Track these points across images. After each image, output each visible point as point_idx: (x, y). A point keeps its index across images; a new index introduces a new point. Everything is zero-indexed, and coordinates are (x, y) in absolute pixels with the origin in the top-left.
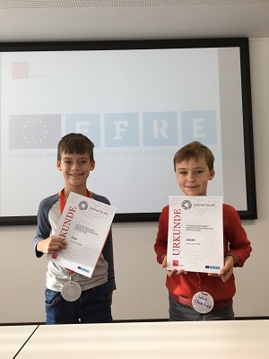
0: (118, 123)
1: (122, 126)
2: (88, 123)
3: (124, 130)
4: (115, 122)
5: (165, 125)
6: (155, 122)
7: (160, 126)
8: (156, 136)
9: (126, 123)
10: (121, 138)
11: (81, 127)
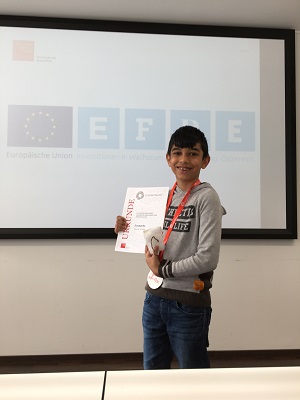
0: (140, 121)
1: (145, 125)
4: (137, 120)
9: (150, 121)
10: (144, 139)
11: (97, 124)
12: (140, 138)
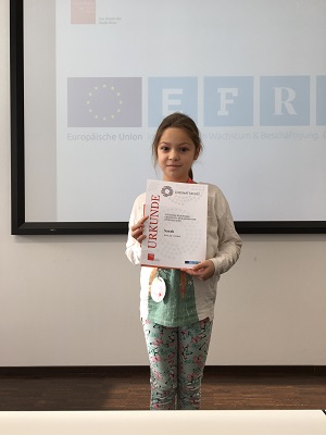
1: (229, 96)
2: (180, 91)
3: (232, 102)
4: (219, 90)
5: (292, 94)
6: (278, 91)
8: (278, 111)
9: (235, 92)
10: (227, 113)
12: (223, 112)
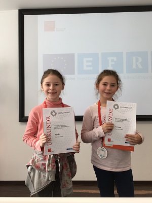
0: (110, 59)
1: (112, 61)
2: (91, 59)
3: (114, 63)
4: (108, 58)
5: (140, 60)
6: (134, 58)
7: (137, 60)
8: (134, 67)
9: (115, 59)
10: (112, 68)
11: (87, 61)
